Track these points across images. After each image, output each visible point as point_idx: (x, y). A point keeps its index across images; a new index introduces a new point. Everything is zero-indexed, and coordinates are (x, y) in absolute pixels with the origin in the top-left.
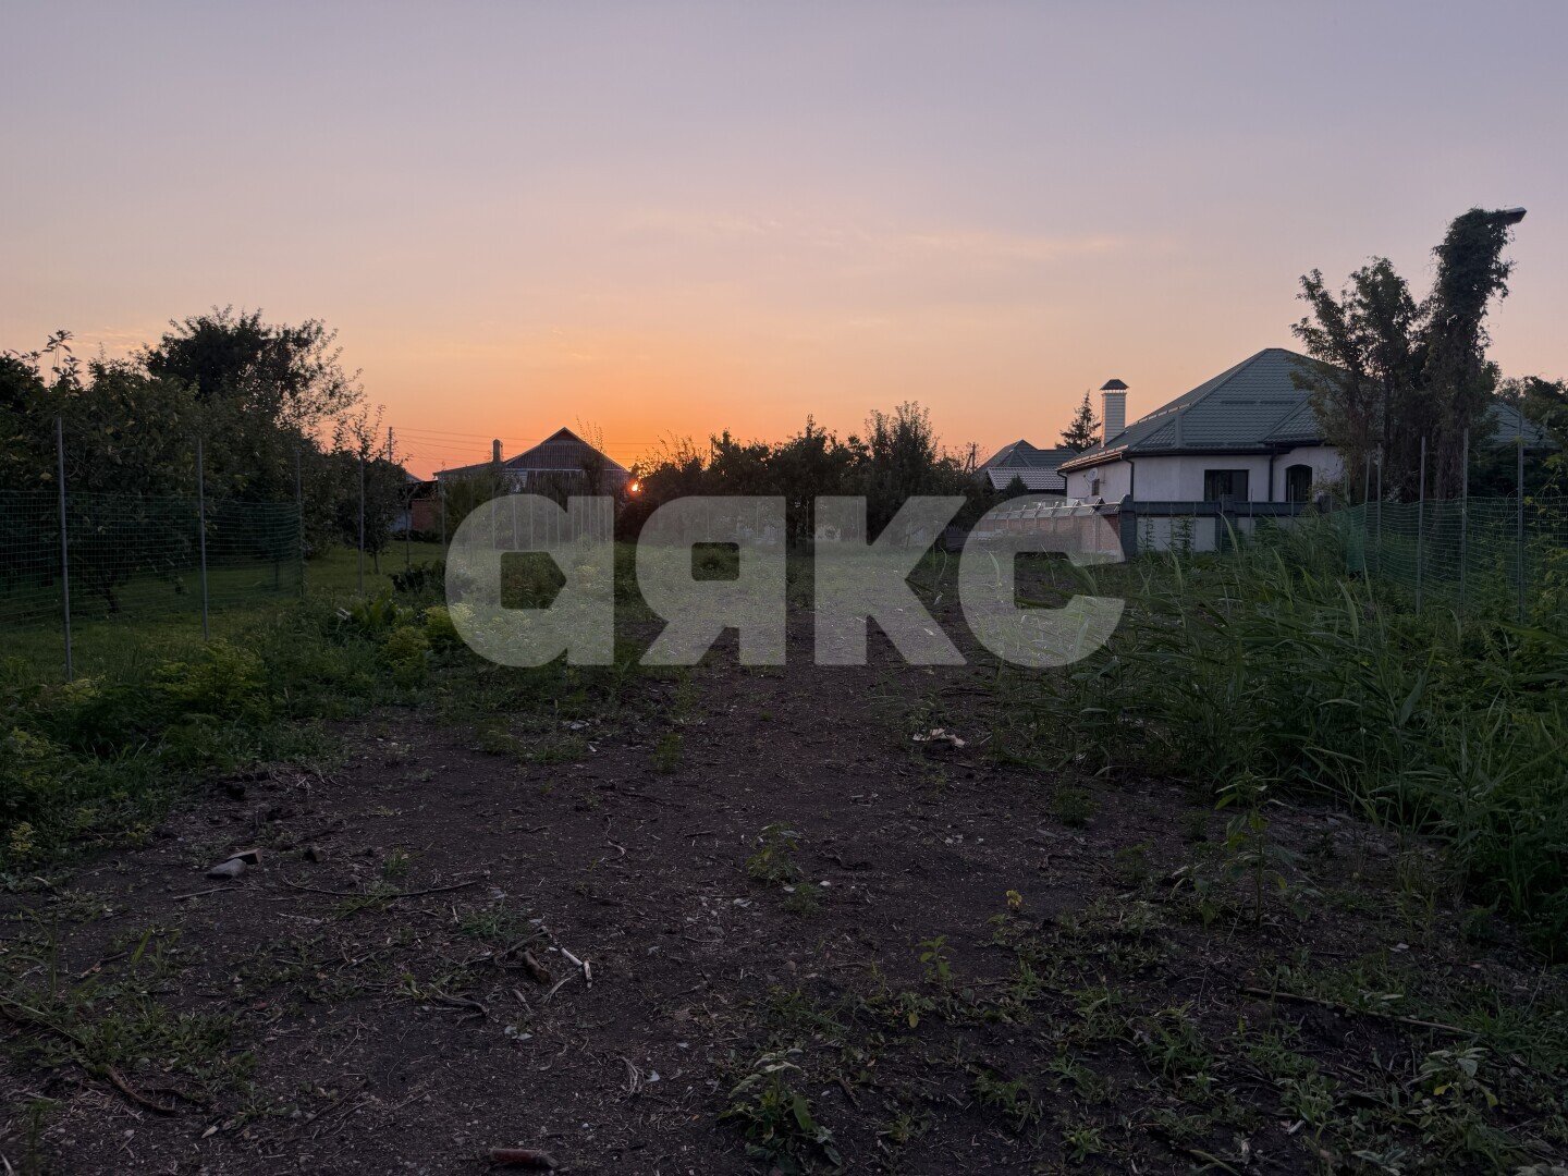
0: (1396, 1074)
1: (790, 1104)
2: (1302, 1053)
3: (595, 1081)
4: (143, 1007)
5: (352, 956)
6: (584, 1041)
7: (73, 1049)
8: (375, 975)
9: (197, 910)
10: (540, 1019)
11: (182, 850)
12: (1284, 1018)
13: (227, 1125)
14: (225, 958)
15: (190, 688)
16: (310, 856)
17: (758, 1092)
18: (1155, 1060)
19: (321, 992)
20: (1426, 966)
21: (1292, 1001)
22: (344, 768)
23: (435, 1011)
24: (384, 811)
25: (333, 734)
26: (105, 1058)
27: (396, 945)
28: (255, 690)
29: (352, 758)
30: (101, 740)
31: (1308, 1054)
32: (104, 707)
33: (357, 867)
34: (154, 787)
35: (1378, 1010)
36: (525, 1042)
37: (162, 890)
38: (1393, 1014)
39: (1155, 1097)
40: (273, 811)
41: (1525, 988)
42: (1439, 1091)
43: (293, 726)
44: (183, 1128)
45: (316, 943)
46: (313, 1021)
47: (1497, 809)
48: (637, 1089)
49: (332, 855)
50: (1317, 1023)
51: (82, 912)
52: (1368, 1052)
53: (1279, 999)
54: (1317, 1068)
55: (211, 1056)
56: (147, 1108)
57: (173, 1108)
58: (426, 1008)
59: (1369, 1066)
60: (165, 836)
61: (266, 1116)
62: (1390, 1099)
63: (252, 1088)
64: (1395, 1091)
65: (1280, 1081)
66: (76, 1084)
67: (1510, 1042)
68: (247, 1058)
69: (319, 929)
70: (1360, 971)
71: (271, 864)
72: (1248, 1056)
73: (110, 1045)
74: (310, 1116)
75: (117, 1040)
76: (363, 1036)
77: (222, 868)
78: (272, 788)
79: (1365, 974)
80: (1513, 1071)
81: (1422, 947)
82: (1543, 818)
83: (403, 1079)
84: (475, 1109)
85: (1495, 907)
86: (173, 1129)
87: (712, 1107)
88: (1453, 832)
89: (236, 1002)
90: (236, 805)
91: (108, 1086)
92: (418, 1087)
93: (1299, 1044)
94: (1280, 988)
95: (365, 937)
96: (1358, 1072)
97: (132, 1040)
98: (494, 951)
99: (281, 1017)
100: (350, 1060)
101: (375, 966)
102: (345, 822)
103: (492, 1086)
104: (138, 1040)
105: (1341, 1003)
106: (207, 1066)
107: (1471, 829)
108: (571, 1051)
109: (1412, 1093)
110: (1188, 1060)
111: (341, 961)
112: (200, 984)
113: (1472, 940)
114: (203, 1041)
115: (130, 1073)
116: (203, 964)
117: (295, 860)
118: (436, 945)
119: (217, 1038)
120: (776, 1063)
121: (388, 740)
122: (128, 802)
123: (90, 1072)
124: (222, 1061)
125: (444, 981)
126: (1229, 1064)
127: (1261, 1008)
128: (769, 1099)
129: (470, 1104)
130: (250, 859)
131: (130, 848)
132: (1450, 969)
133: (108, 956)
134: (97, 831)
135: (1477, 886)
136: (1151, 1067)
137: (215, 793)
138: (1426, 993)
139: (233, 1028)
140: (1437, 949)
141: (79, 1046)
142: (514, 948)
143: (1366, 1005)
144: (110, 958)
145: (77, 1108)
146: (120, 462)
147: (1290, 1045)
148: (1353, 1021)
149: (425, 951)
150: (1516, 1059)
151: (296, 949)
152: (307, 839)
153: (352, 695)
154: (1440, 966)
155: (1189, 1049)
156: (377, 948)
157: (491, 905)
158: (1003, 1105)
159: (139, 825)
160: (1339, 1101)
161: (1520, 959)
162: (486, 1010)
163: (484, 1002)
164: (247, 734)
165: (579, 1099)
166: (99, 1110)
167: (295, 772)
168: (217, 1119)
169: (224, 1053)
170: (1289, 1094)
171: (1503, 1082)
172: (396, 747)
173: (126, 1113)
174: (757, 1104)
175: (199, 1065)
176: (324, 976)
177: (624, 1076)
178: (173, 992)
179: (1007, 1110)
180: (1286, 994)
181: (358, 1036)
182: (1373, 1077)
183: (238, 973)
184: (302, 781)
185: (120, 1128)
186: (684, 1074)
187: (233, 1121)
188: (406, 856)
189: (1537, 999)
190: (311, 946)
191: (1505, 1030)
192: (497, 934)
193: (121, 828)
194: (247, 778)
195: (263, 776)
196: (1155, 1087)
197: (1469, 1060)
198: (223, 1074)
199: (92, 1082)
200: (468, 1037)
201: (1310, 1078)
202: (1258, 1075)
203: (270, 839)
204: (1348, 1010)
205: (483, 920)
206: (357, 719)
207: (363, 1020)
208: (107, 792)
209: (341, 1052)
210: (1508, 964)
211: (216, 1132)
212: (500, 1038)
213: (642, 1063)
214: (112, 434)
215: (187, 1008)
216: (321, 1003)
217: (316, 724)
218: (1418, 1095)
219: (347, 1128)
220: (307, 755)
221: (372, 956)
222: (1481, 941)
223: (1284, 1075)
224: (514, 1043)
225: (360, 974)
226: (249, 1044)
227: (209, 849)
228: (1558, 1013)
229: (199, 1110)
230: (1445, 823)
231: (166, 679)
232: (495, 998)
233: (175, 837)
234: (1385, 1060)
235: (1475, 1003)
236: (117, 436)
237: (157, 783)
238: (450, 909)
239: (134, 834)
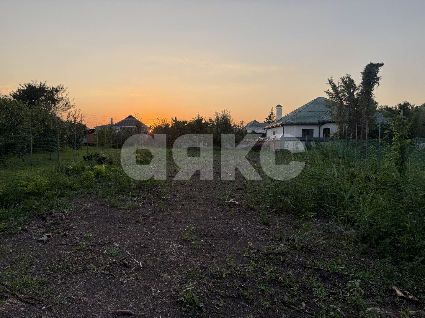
0: (341, 287)
1: (193, 297)
2: (319, 282)
3: (143, 293)
4: (23, 276)
5: (78, 262)
6: (140, 283)
7: (5, 288)
8: (85, 266)
9: (35, 250)
10: (129, 277)
11: (30, 234)
12: (315, 273)
13: (48, 306)
14: (44, 263)
15: (29, 189)
16: (65, 235)
17: (185, 294)
18: (283, 284)
19: (71, 271)
20: (350, 260)
21: (317, 269)
22: (73, 211)
23: (101, 276)
24: (85, 223)
25: (69, 202)
26: (14, 290)
27: (90, 259)
28: (47, 189)
29: (75, 208)
30: (5, 204)
31: (321, 282)
32: (6, 195)
33: (78, 238)
34: (21, 216)
35: (338, 271)
36: (125, 283)
37: (25, 245)
38: (342, 272)
39: (283, 294)
40: (54, 223)
41: (374, 265)
42: (351, 290)
43: (58, 200)
44: (36, 307)
45: (68, 259)
46: (69, 279)
47: (370, 220)
48: (154, 294)
49: (71, 235)
50: (323, 274)
51: (4, 251)
52: (335, 282)
53: (314, 269)
54: (323, 286)
55: (43, 289)
56: (26, 302)
57: (33, 302)
58: (99, 275)
59: (335, 285)
60: (25, 230)
61: (58, 304)
62: (340, 293)
63: (54, 297)
64: (341, 291)
65: (313, 289)
66: (7, 297)
67: (369, 278)
68: (52, 289)
69: (69, 255)
70: (334, 261)
71: (55, 237)
72: (306, 283)
73: (15, 286)
74: (70, 303)
75: (17, 285)
76: (82, 282)
77: (41, 239)
78: (53, 217)
79: (336, 262)
80: (369, 285)
81: (350, 255)
82: (381, 222)
83: (94, 293)
84: (113, 301)
85: (368, 245)
86: (34, 308)
87: (173, 299)
88: (359, 226)
89: (48, 274)
90: (44, 221)
91: (16, 297)
92: (98, 295)
93: (319, 280)
94: (315, 266)
95: (81, 257)
96: (333, 286)
97: (21, 285)
98: (116, 260)
99: (60, 278)
100: (79, 289)
101: (85, 264)
102: (74, 226)
103: (117, 295)
104: (22, 285)
105: (329, 270)
106: (41, 291)
107: (363, 225)
108: (137, 285)
109: (345, 291)
110: (292, 284)
111: (76, 263)
112: (38, 270)
113: (362, 253)
114: (40, 285)
115: (21, 294)
116: (38, 265)
117: (61, 236)
118: (100, 259)
119: (44, 284)
120: (190, 287)
121: (84, 203)
122: (14, 221)
123: (11, 294)
124: (46, 290)
125: (104, 268)
126: (302, 285)
127: (310, 271)
128: (188, 296)
129: (112, 299)
130: (49, 236)
131: (15, 234)
132: (356, 260)
133: (13, 263)
134: (6, 229)
135: (364, 239)
136: (283, 286)
137: (38, 218)
138: (350, 267)
139: (48, 281)
140: (354, 255)
141: (7, 287)
142: (121, 259)
143: (335, 270)
144: (12, 264)
145: (8, 303)
146: (7, 125)
147: (317, 280)
148: (332, 274)
149: (98, 260)
150: (370, 283)
151: (63, 260)
152: (64, 231)
153: (74, 190)
154: (354, 260)
155: (292, 282)
156: (85, 260)
157: (115, 248)
158: (246, 296)
159: (18, 227)
160: (328, 293)
161: (373, 258)
162: (115, 275)
163: (114, 273)
164: (45, 202)
165: (139, 298)
166: (14, 303)
167: (60, 212)
168: (46, 305)
169: (46, 288)
170: (316, 292)
171: (367, 288)
172: (87, 205)
173: (21, 304)
174: (185, 298)
175: (39, 291)
176: (71, 267)
177: (151, 291)
178: (31, 272)
179: (247, 298)
180: (316, 267)
181: (81, 283)
182: (336, 288)
183: (48, 267)
184: (62, 215)
185: (20, 308)
186: (166, 291)
187: (50, 305)
188: (91, 235)
189: (376, 268)
190: (67, 259)
191: (368, 275)
192: (117, 256)
193: (12, 228)
194: (47, 214)
195: (51, 213)
196: (283, 291)
197: (358, 283)
198: (46, 293)
199: (11, 296)
200: (110, 282)
201: (321, 288)
202: (308, 287)
203: (54, 231)
204: (331, 271)
205: (113, 252)
206: (75, 197)
207: (82, 278)
208: (7, 218)
209: (77, 287)
210: (371, 259)
211: (45, 308)
212: (119, 282)
213: (155, 288)
214: (5, 117)
215: (35, 277)
216: (71, 274)
217: (64, 199)
218: (346, 292)
219: (80, 306)
220: (63, 207)
221: (84, 262)
222: (364, 254)
223: (315, 288)
224: (122, 284)
225: (81, 267)
226: (52, 285)
227: (37, 233)
228: (381, 271)
229: (40, 302)
230: (357, 224)
231: (21, 186)
232: (117, 272)
233: (28, 230)
234: (339, 284)
235: (362, 269)
236: (6, 118)
237: (22, 215)
238: (104, 249)
239: (16, 230)
